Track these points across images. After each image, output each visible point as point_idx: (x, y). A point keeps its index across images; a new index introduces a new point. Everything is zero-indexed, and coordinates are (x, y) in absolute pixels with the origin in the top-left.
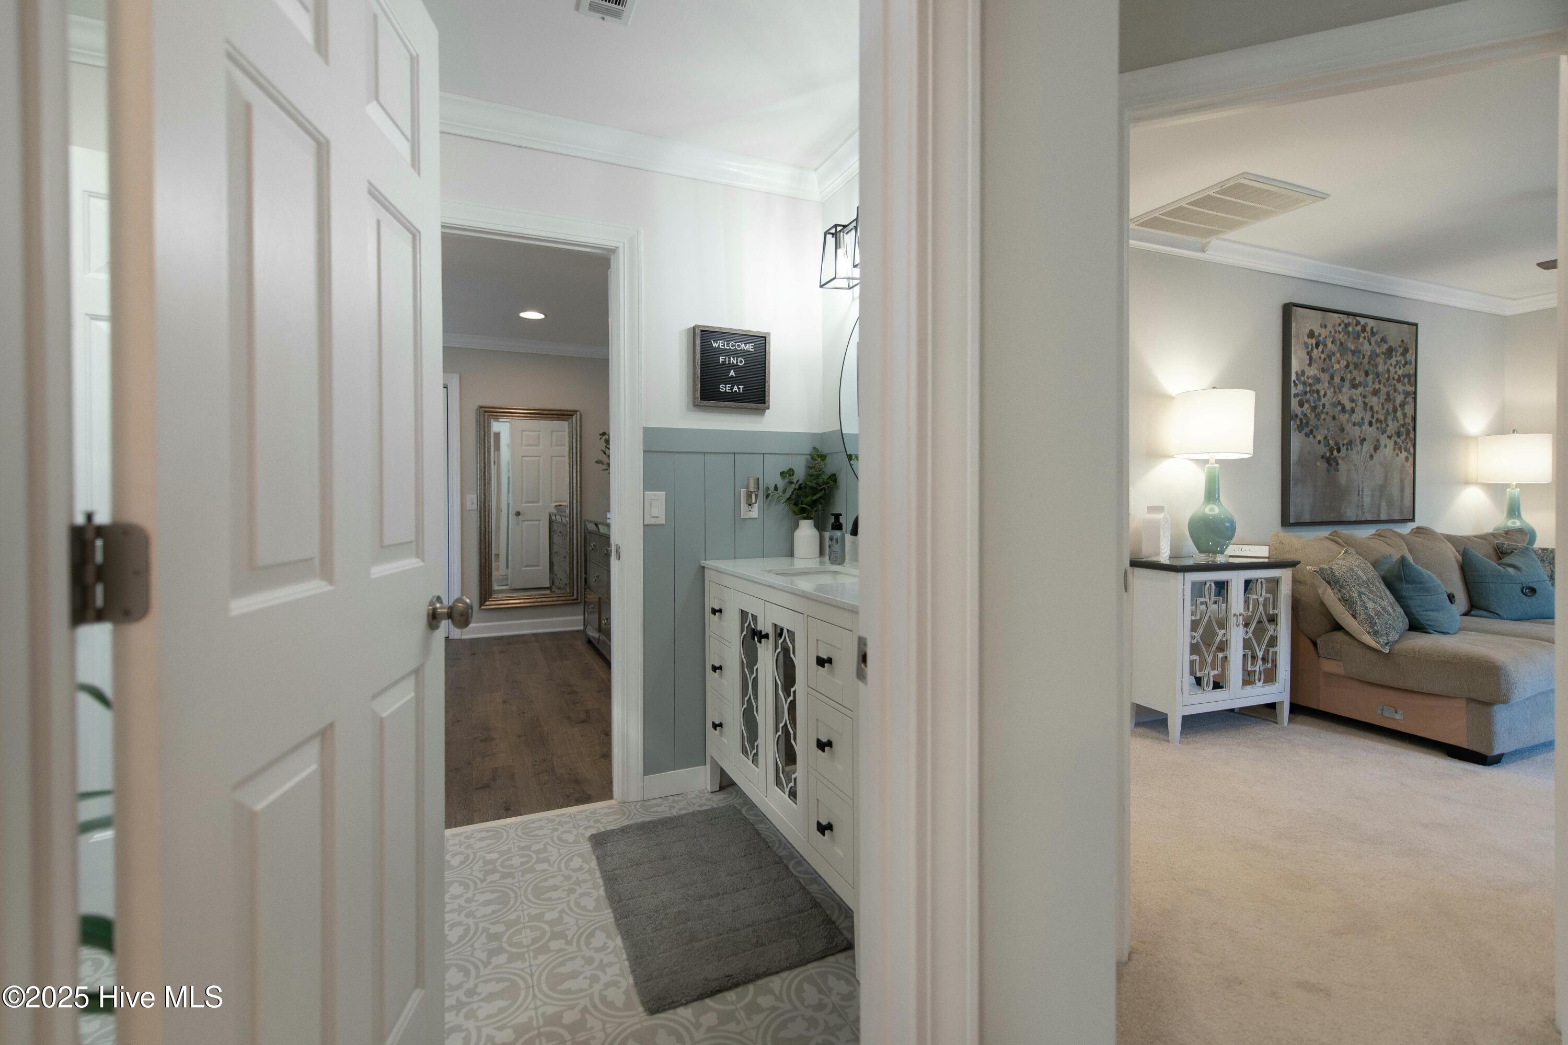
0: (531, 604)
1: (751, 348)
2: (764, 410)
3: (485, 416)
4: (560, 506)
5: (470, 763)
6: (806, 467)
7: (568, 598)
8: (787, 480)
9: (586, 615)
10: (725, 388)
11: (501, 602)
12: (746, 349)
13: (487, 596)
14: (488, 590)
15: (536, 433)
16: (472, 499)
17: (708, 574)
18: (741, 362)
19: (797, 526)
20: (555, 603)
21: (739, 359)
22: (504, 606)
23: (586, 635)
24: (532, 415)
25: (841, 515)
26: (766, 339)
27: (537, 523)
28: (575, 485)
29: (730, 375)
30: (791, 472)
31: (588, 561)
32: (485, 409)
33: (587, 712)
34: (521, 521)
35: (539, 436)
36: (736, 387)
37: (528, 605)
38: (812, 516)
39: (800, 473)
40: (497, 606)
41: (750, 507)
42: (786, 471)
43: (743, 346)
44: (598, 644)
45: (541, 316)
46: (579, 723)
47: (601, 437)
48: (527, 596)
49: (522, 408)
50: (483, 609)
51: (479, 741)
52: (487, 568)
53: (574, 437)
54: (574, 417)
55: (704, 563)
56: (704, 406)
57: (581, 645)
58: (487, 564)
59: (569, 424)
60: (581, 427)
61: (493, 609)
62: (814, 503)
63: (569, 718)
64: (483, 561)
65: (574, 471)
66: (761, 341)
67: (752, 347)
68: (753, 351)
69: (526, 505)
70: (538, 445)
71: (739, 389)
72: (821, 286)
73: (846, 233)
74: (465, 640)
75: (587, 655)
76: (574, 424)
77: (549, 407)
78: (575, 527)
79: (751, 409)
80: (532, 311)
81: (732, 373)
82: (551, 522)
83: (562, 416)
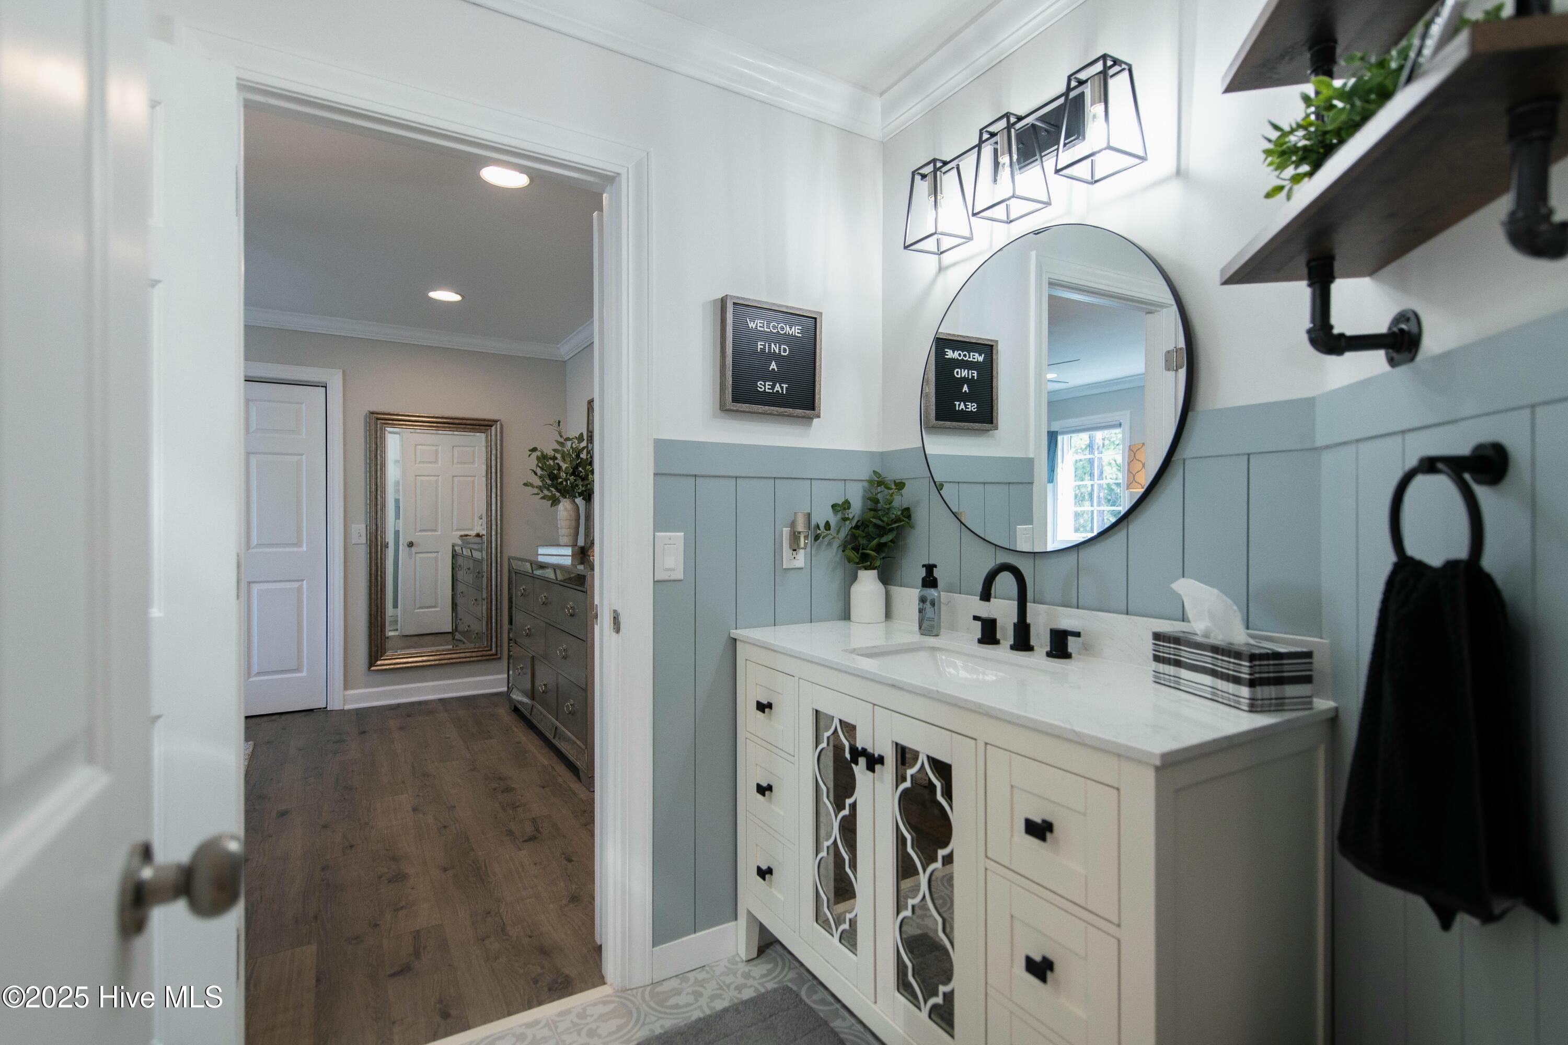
0: (437, 662)
1: (798, 333)
2: (811, 418)
3: (377, 424)
4: (466, 536)
5: (376, 925)
6: (864, 497)
7: (484, 653)
8: (839, 516)
9: (511, 672)
10: (764, 386)
11: (398, 661)
12: (791, 333)
13: (379, 653)
14: (379, 646)
15: (434, 448)
16: (360, 530)
17: (742, 651)
18: (785, 350)
19: (854, 578)
20: (468, 659)
21: (782, 347)
22: (401, 666)
23: (511, 700)
24: (439, 425)
25: (935, 566)
26: (816, 321)
27: (434, 555)
28: (494, 512)
29: (770, 369)
30: (846, 505)
31: (514, 608)
32: (379, 416)
33: (534, 821)
34: (414, 553)
35: (437, 451)
36: (778, 385)
37: (433, 663)
38: (876, 565)
39: (857, 508)
40: (392, 666)
41: (794, 553)
42: (840, 503)
43: (788, 329)
44: (531, 715)
45: (457, 298)
46: (526, 841)
47: (530, 453)
48: (432, 652)
49: (426, 415)
50: (372, 670)
51: (386, 881)
52: (379, 618)
53: (494, 452)
54: (493, 428)
55: (735, 633)
56: (737, 411)
57: (504, 713)
58: (379, 613)
59: (487, 437)
60: (501, 440)
61: (386, 670)
62: (880, 548)
63: (510, 833)
64: (374, 609)
65: (493, 496)
66: (811, 323)
67: (799, 331)
68: (799, 337)
69: (419, 534)
70: (436, 462)
71: (782, 388)
72: (906, 247)
73: (944, 173)
74: (349, 711)
75: (515, 729)
76: (493, 437)
77: (461, 415)
78: (494, 565)
79: (797, 417)
80: (445, 291)
81: (773, 366)
82: (454, 556)
83: (477, 427)
